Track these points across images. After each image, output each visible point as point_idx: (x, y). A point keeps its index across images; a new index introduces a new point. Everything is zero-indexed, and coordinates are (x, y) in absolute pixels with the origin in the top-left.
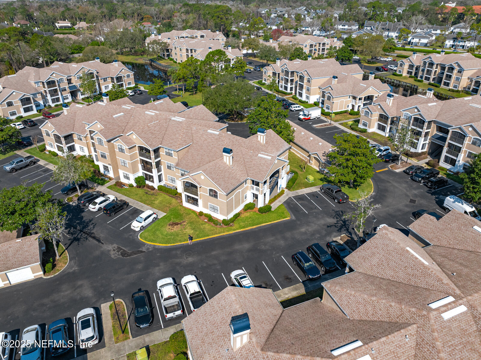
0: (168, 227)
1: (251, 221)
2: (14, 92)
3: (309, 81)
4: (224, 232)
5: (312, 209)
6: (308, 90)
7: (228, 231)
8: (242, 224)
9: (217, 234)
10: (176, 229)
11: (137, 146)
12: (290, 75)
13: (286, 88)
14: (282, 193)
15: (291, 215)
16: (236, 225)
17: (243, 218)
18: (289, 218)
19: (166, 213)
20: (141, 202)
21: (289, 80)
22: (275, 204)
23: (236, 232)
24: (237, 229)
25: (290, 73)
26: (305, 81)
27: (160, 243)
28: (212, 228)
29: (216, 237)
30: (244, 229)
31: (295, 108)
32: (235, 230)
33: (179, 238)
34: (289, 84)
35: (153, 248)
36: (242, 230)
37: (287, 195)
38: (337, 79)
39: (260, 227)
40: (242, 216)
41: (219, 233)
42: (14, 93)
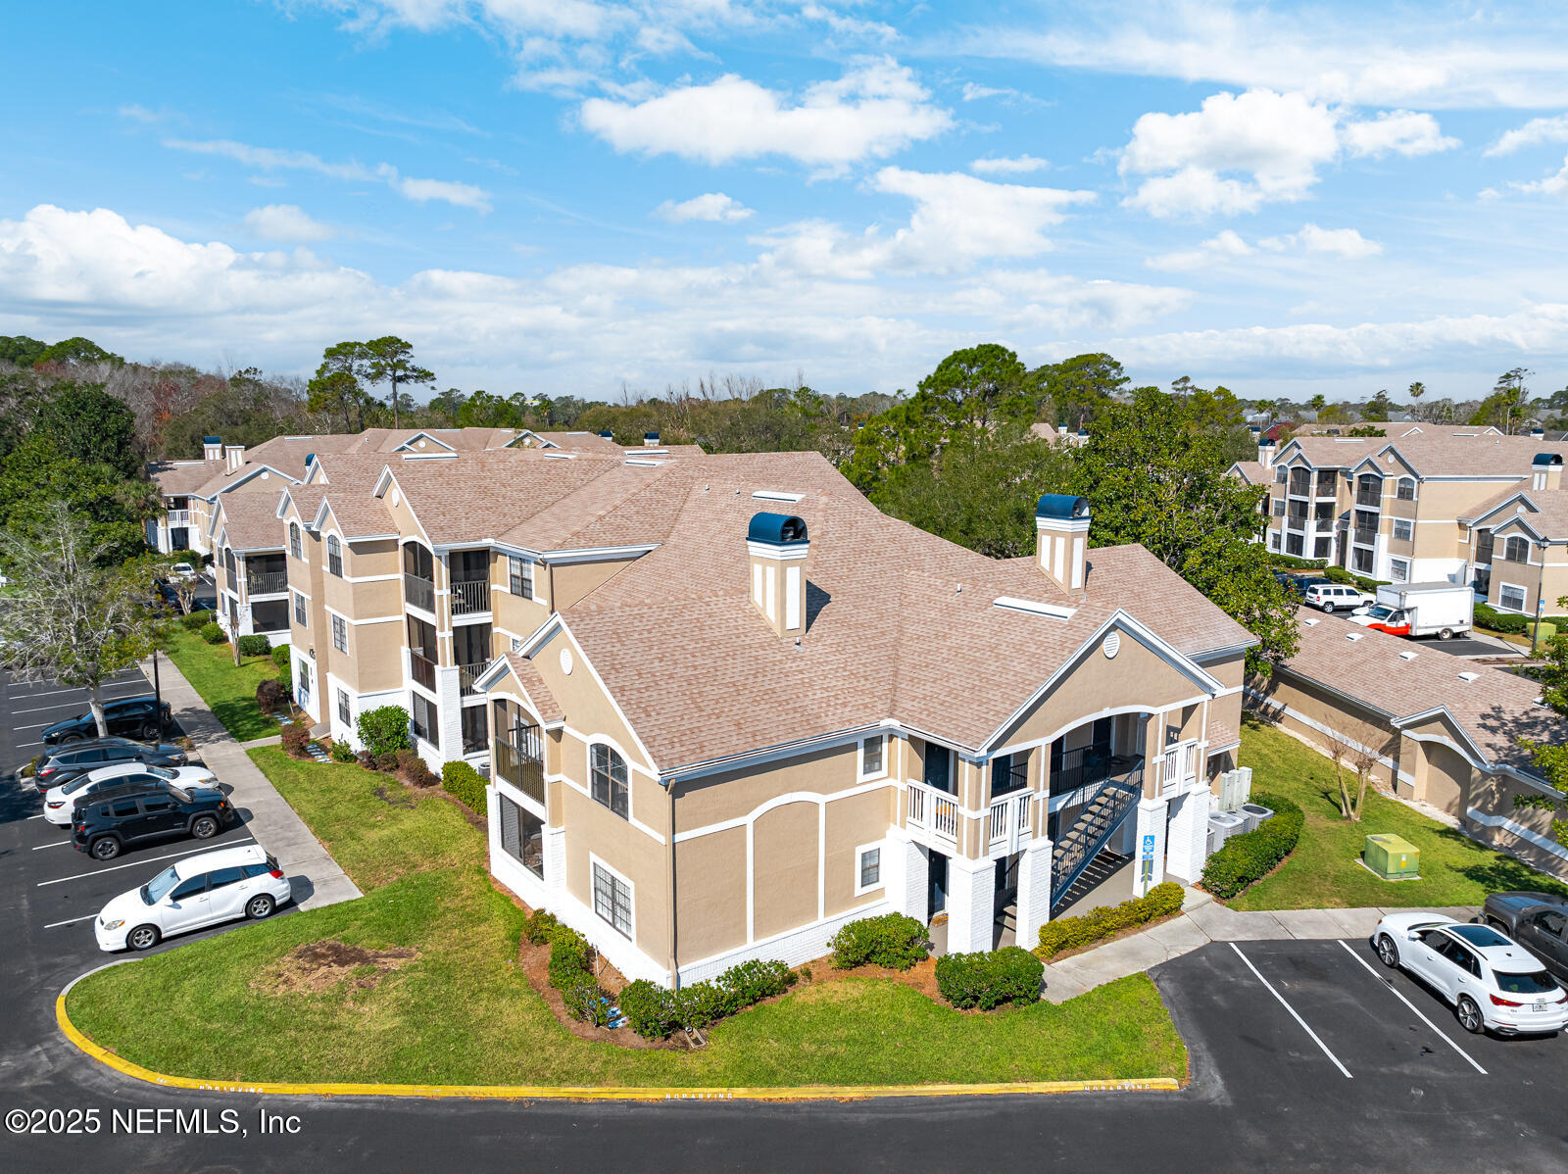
0: (287, 964)
1: (850, 1041)
2: (264, 470)
3: (1405, 493)
4: (597, 1080)
5: (1394, 1051)
6: (1402, 533)
7: (631, 1078)
8: (770, 1049)
9: (541, 1080)
10: (314, 983)
11: (401, 543)
12: (1314, 486)
13: (1296, 543)
14: (1163, 905)
15: (1196, 1059)
16: (719, 1045)
17: (803, 1007)
18: (1170, 1083)
19: (366, 888)
20: (310, 822)
21: (1312, 507)
22: (1082, 966)
23: (691, 1105)
24: (712, 1079)
25: (1315, 476)
26: (1388, 494)
27: (125, 1053)
28: (537, 1032)
29: (519, 1102)
30: (760, 1094)
31: (1331, 598)
32: (688, 1079)
33: (265, 1048)
34: (1311, 524)
35: (56, 1077)
36: (740, 1093)
37: (1201, 928)
38: (1559, 468)
39: (898, 1104)
40: (804, 995)
41: (561, 1079)
42: (265, 476)
